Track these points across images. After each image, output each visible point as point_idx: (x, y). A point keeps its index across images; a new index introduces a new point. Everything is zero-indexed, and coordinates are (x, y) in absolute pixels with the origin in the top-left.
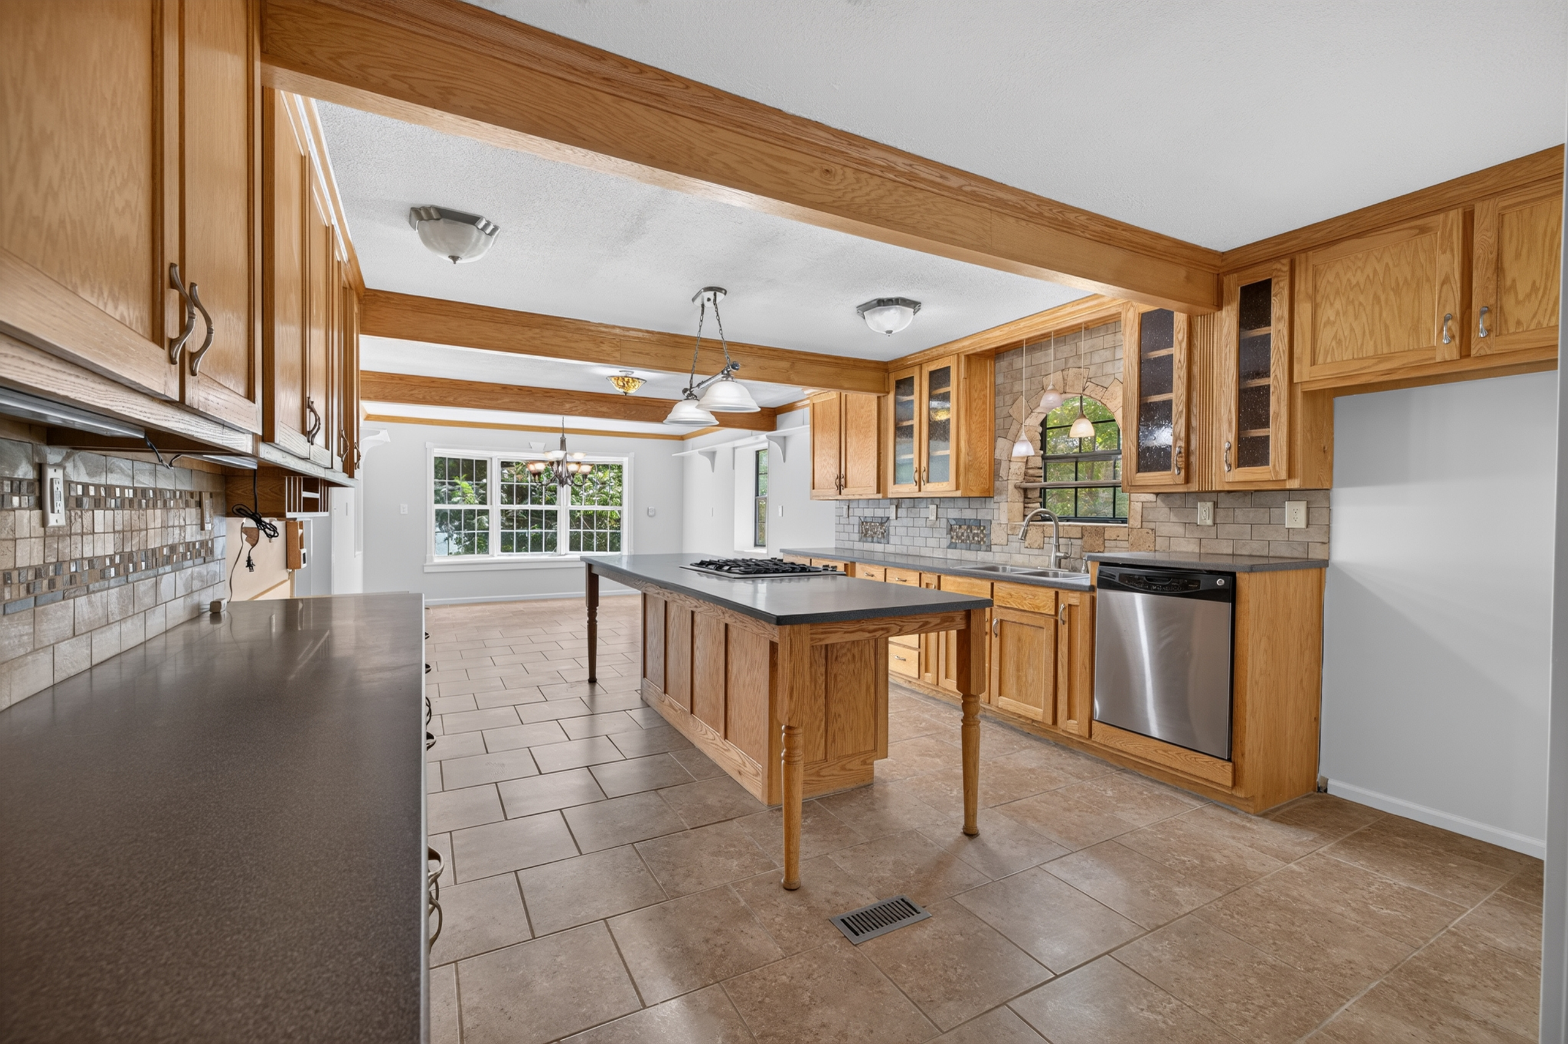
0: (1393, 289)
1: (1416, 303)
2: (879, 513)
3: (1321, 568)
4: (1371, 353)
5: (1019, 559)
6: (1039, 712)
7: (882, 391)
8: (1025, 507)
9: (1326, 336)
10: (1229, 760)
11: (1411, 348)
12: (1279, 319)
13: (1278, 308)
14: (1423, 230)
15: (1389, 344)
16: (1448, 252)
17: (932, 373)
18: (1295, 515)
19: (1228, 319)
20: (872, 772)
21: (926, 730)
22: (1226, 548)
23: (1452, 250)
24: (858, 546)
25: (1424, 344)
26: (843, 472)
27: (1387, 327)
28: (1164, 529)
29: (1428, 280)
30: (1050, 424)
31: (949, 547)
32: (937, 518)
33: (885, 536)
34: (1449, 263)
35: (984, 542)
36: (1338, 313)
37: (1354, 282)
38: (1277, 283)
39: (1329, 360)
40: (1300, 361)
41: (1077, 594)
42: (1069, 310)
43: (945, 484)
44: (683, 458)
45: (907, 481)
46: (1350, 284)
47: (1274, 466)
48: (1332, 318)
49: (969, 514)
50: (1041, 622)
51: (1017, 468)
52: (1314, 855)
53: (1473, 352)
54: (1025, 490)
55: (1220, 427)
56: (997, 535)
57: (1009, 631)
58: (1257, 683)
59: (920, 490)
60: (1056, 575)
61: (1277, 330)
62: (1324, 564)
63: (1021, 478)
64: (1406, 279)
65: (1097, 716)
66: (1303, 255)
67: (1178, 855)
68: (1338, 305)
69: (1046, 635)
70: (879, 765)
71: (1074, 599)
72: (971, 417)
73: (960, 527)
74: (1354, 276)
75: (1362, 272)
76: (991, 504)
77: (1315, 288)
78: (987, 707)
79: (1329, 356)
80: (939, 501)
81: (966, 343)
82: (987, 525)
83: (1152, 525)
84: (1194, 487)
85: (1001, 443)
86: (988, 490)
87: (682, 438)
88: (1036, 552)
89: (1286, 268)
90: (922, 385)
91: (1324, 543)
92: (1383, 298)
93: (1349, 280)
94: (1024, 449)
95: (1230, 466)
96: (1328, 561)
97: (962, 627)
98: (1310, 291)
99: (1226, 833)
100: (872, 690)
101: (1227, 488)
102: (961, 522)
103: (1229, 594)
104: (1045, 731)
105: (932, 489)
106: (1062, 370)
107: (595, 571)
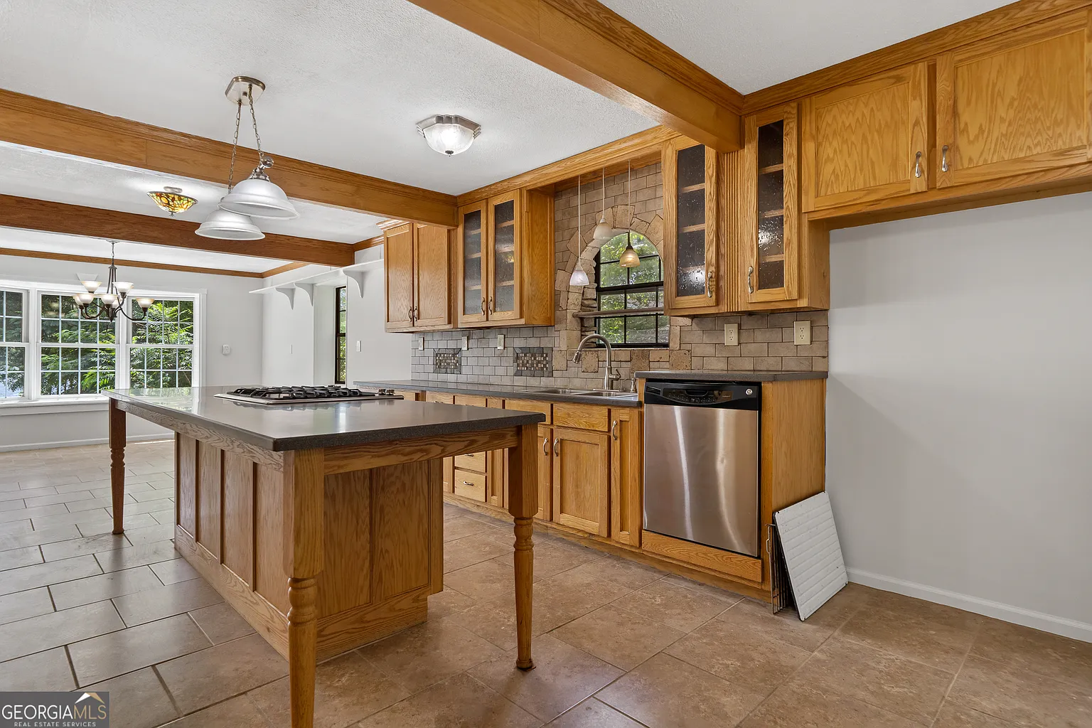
0: (877, 131)
1: (895, 142)
2: (452, 345)
3: (823, 379)
4: (861, 186)
5: (577, 382)
6: (595, 525)
7: (451, 223)
8: (582, 335)
9: (827, 170)
10: (759, 557)
11: (891, 182)
12: (790, 156)
13: (789, 147)
14: (899, 79)
15: (875, 178)
16: (918, 98)
17: (497, 208)
18: (801, 334)
19: (749, 156)
20: (426, 608)
21: (490, 553)
22: (748, 365)
23: (920, 96)
24: (433, 377)
25: (901, 178)
26: (416, 305)
27: (873, 163)
28: (698, 351)
29: (903, 123)
30: (603, 259)
31: (515, 375)
32: (504, 347)
33: (458, 368)
34: (918, 108)
35: (547, 369)
36: (835, 151)
37: (847, 124)
38: (788, 124)
39: (829, 193)
40: (807, 194)
41: (627, 410)
42: (617, 147)
43: (510, 313)
44: (262, 296)
45: (475, 310)
46: (844, 126)
47: (788, 287)
48: (831, 156)
49: (533, 343)
50: (595, 438)
51: (574, 298)
52: (831, 640)
53: (938, 185)
54: (582, 319)
55: (743, 253)
56: (558, 362)
57: (569, 449)
58: (779, 483)
59: (487, 320)
60: (609, 395)
61: (788, 166)
62: (824, 376)
63: (579, 307)
64: (887, 122)
65: (645, 526)
66: (808, 100)
67: (722, 659)
68: (835, 143)
69: (600, 451)
70: (431, 599)
71: (623, 414)
72: (533, 250)
73: (525, 356)
74: (847, 118)
75: (853, 115)
76: (552, 332)
77: (818, 129)
78: (549, 525)
79: (829, 190)
80: (504, 329)
81: (527, 178)
82: (549, 352)
83: (688, 347)
84: (724, 308)
85: (560, 274)
86: (550, 318)
87: (261, 275)
88: (592, 375)
89: (795, 111)
90: (487, 220)
91: (824, 357)
92: (869, 138)
93: (843, 122)
94: (580, 279)
95: (752, 288)
96: (827, 372)
97: (513, 445)
98: (814, 132)
99: (759, 628)
100: (425, 520)
101: (750, 308)
102: (526, 350)
103: (756, 404)
104: (601, 544)
105: (500, 318)
106: (612, 208)
107: (121, 407)
